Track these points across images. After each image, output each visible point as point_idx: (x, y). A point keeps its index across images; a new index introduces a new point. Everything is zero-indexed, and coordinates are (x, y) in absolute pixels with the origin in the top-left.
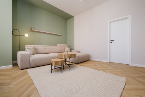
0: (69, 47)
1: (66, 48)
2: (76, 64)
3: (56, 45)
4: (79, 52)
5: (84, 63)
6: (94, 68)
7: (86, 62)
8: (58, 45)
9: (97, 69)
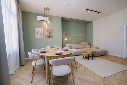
0: (89, 44)
1: (87, 45)
2: (96, 56)
3: (80, 43)
4: (98, 48)
5: (102, 56)
6: (109, 60)
7: (103, 56)
8: (81, 43)
9: (111, 61)
